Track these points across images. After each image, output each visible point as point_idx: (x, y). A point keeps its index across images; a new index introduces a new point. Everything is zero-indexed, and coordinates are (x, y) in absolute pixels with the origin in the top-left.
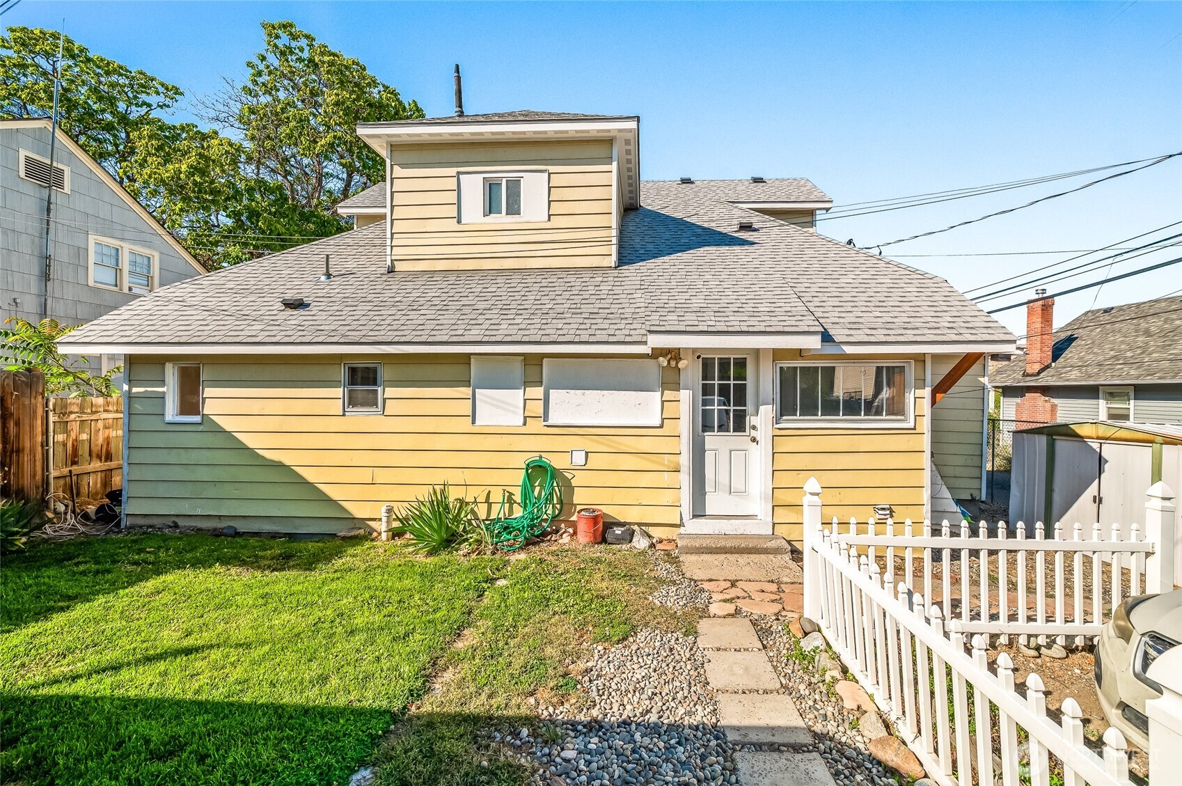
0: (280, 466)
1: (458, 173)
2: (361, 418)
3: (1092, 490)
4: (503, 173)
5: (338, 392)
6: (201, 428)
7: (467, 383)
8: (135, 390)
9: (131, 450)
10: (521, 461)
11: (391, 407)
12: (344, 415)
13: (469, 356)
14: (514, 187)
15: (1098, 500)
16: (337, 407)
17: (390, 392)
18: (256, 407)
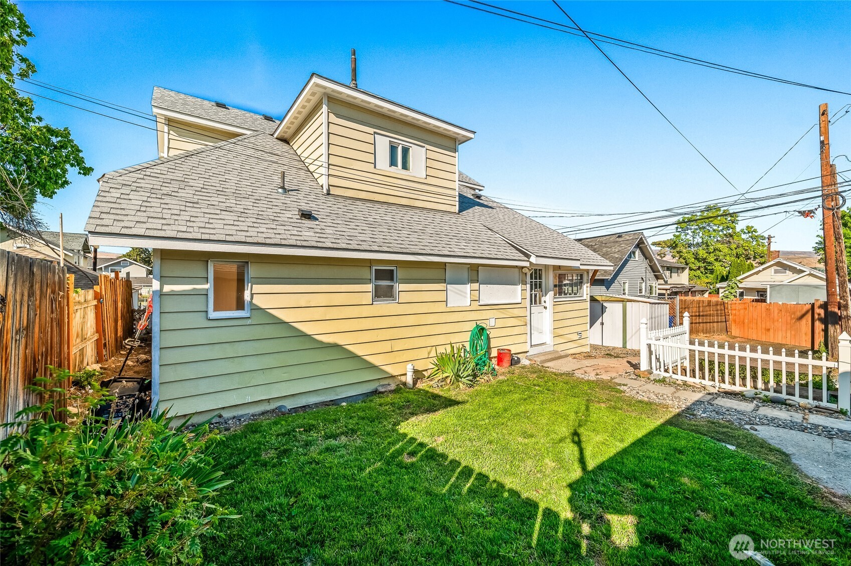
0: (336, 346)
1: (375, 133)
2: (384, 307)
3: (600, 320)
4: (402, 141)
5: (370, 287)
6: (249, 322)
7: (444, 281)
8: (167, 288)
9: (163, 351)
10: (472, 326)
11: (403, 297)
12: (372, 304)
13: (445, 264)
14: (406, 151)
15: (602, 324)
16: (368, 298)
17: (403, 287)
18: (303, 300)
